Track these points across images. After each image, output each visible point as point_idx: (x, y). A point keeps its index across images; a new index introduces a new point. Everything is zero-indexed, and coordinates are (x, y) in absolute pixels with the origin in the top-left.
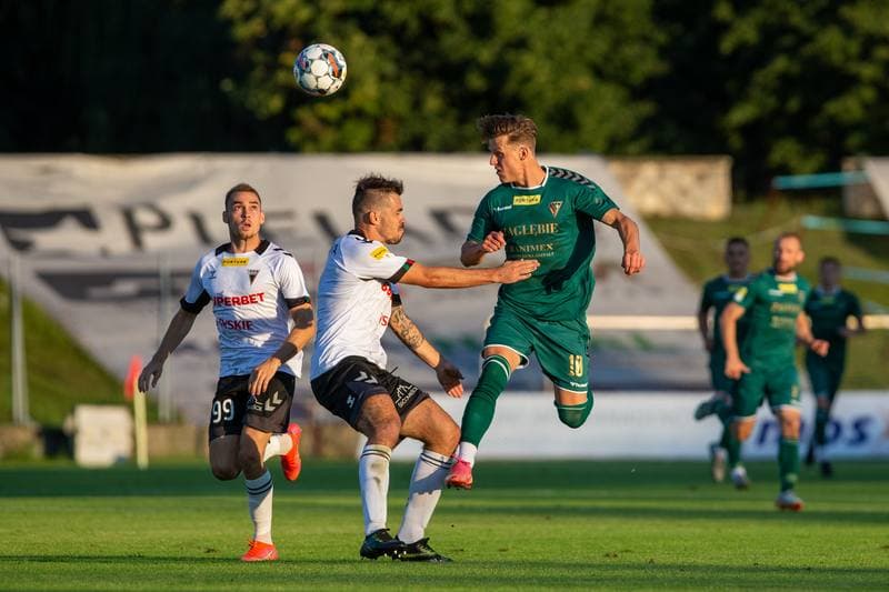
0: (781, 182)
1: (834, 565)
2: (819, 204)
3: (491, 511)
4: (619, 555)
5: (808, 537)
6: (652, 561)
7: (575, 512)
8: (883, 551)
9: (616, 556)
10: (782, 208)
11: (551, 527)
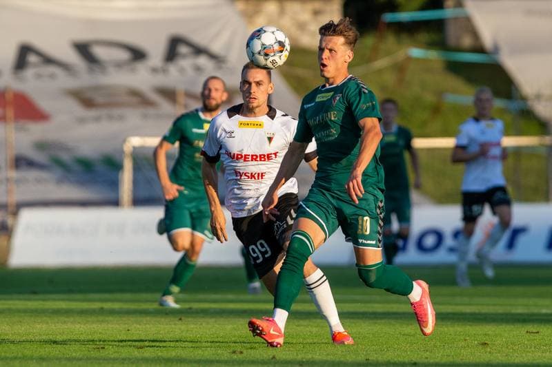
0: (389, 17)
1: (437, 360)
2: (424, 37)
3: (129, 313)
4: (245, 352)
5: (414, 335)
6: (274, 357)
7: (205, 313)
8: (480, 347)
9: (241, 353)
10: (390, 40)
11: (183, 327)
